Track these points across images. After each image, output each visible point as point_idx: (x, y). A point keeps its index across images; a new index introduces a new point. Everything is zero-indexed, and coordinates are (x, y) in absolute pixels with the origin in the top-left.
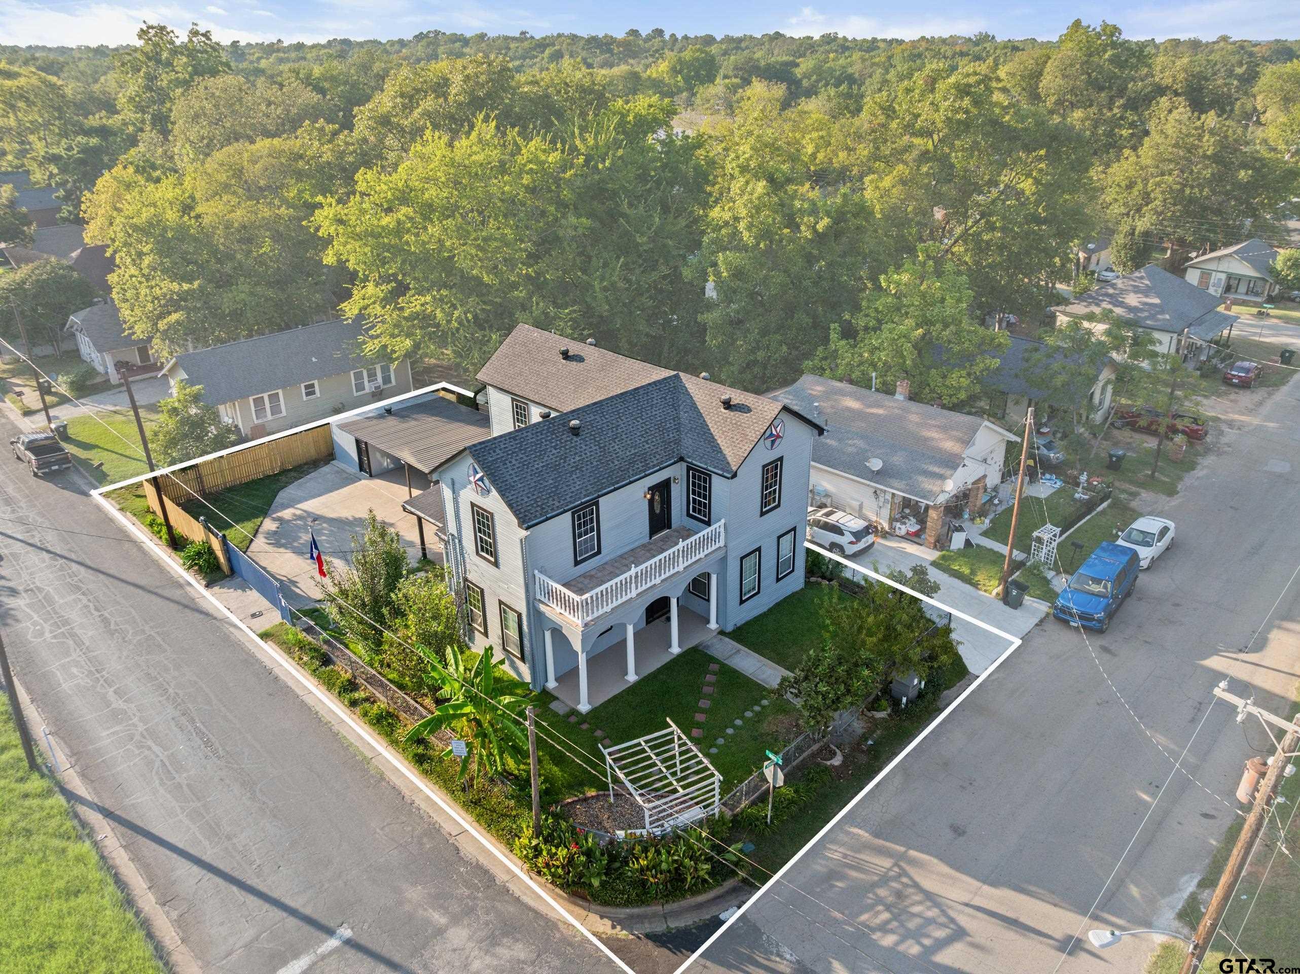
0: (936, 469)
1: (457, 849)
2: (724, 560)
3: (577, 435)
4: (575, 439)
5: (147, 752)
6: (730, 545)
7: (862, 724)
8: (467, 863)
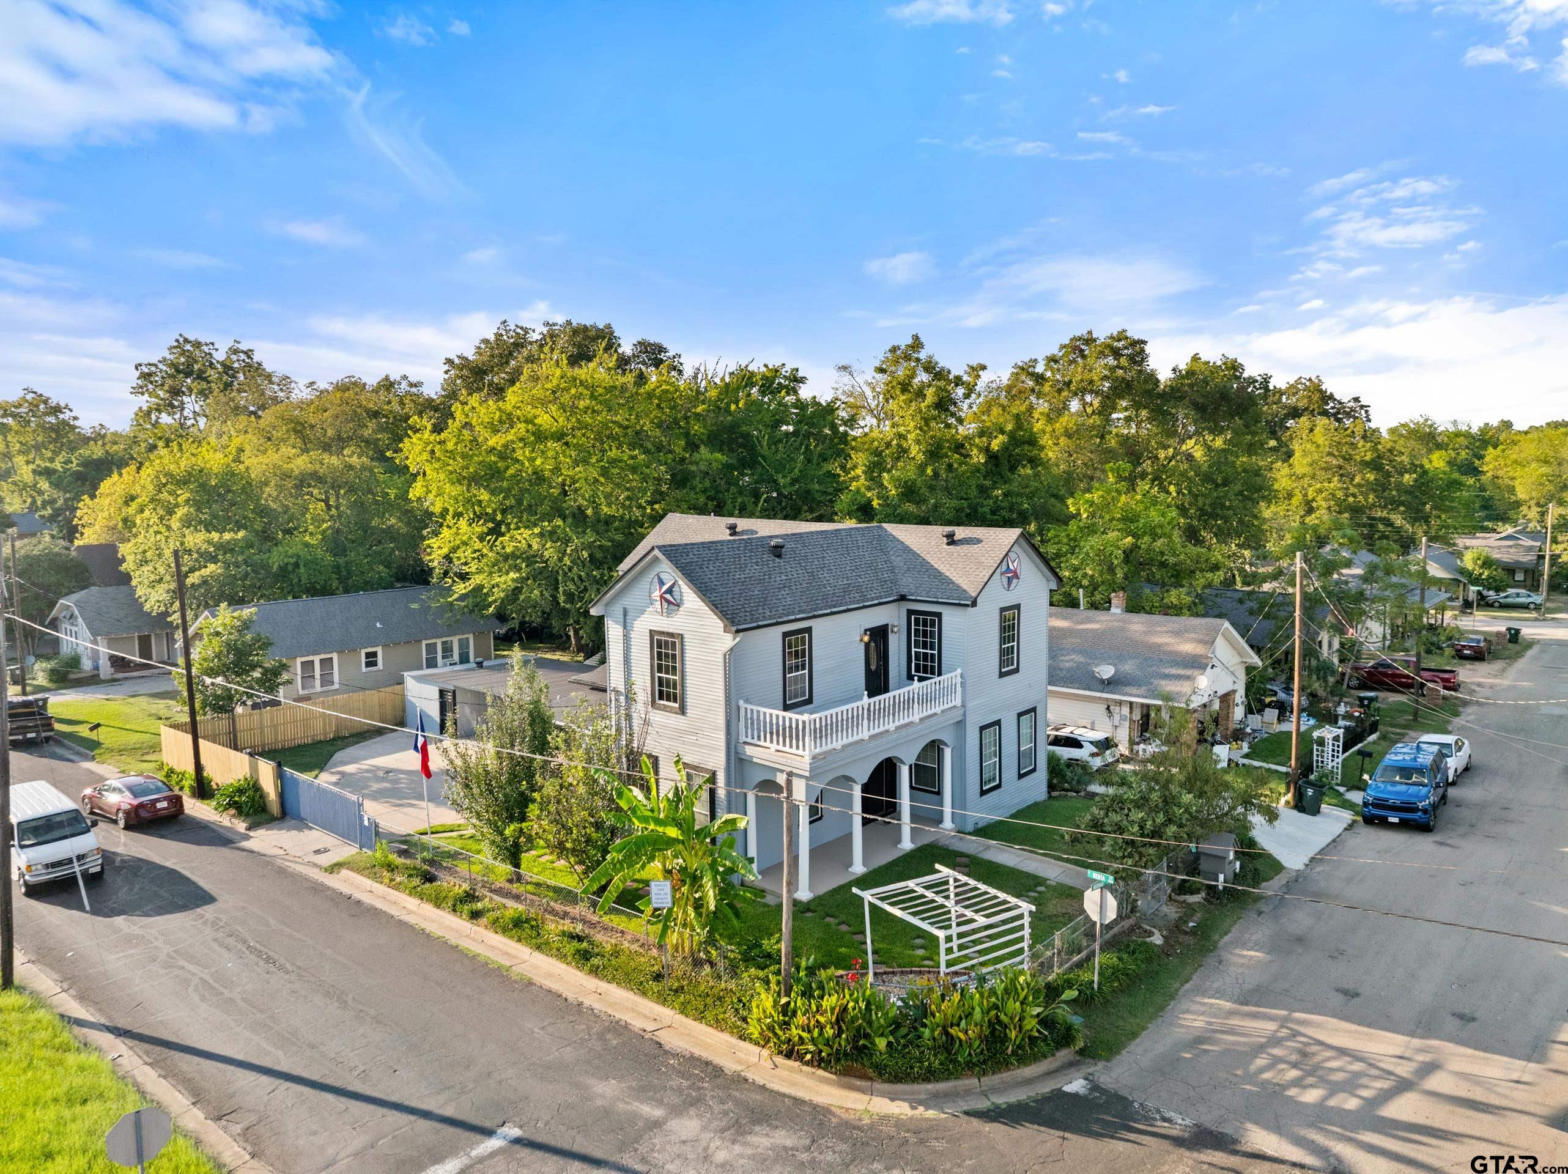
0: (1181, 672)
1: (660, 1045)
2: (961, 724)
3: (779, 556)
4: (777, 560)
5: (176, 972)
6: (969, 705)
7: (1173, 909)
8: (676, 1055)
